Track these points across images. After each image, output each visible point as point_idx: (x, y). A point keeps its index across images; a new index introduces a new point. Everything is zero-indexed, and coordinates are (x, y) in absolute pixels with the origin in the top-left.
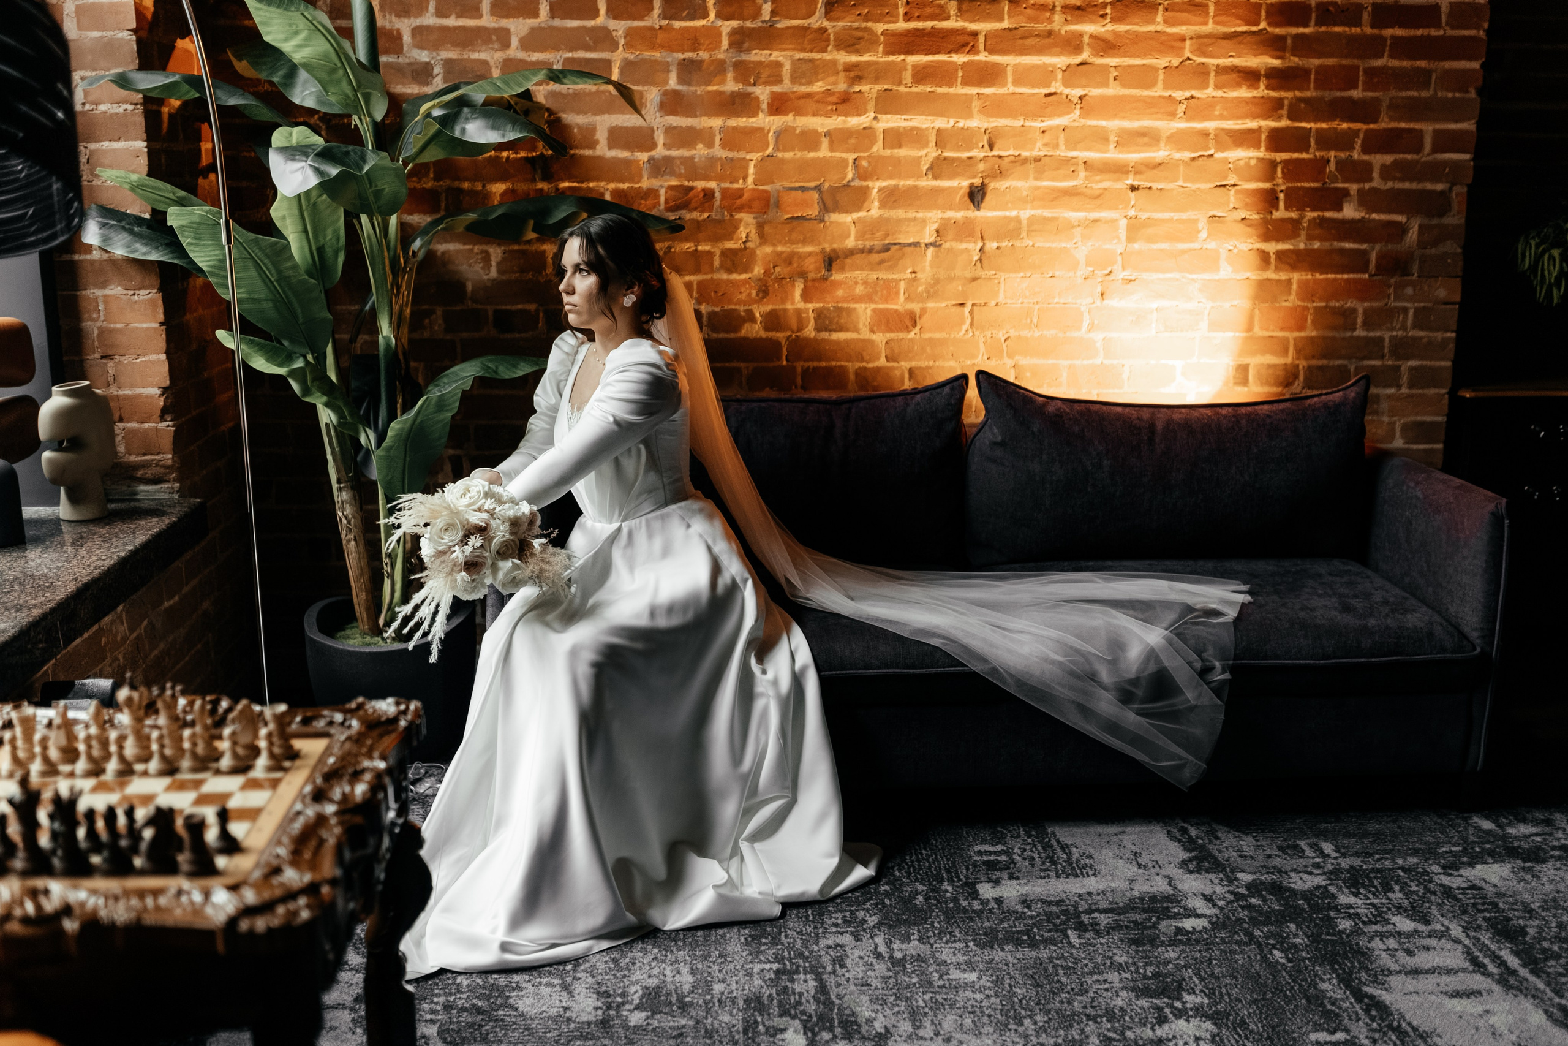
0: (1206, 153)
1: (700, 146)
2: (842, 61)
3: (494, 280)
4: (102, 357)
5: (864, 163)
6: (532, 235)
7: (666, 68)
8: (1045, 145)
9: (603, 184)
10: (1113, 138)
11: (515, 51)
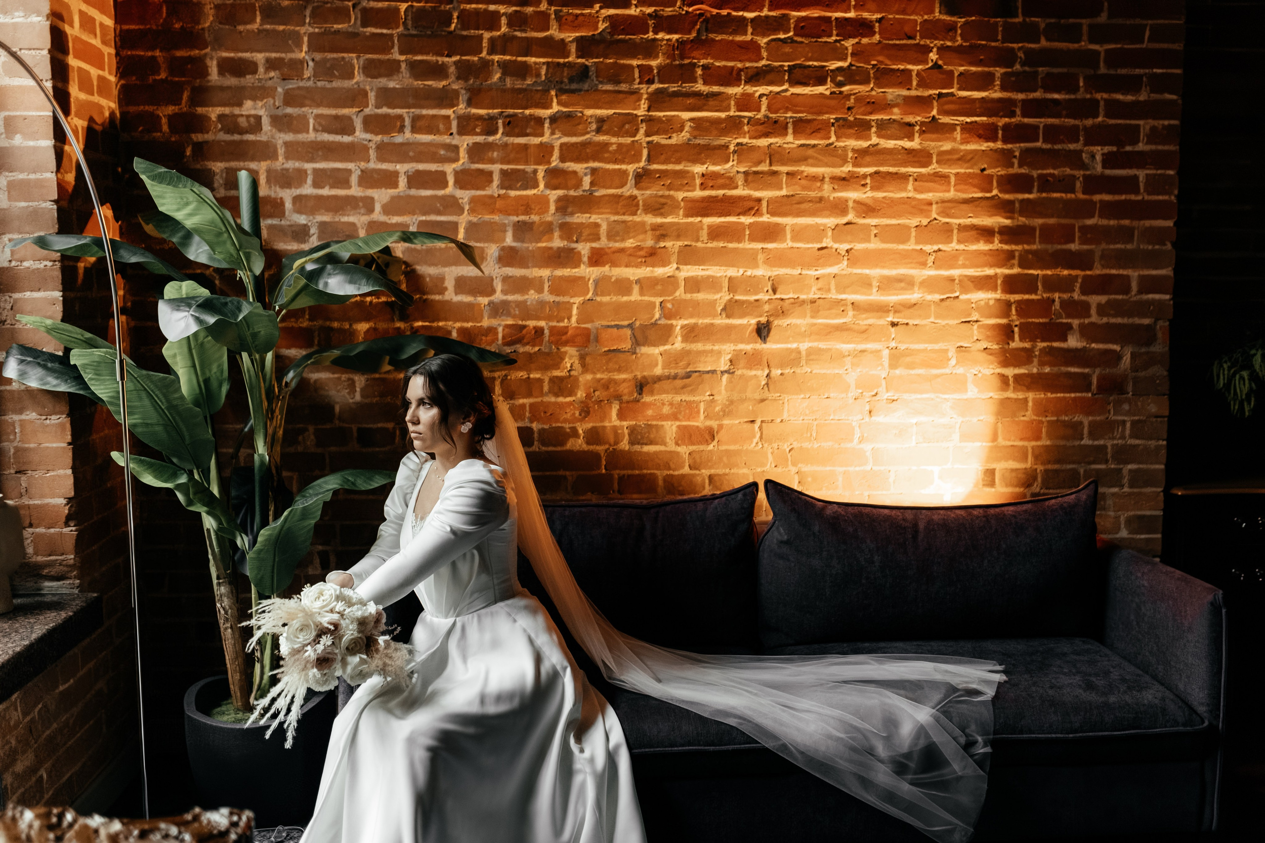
0: (952, 295)
1: (532, 292)
2: (649, 222)
3: (356, 403)
4: (16, 472)
5: (669, 305)
6: (388, 368)
7: (503, 229)
8: (819, 289)
9: (450, 323)
10: (875, 284)
11: (378, 215)
